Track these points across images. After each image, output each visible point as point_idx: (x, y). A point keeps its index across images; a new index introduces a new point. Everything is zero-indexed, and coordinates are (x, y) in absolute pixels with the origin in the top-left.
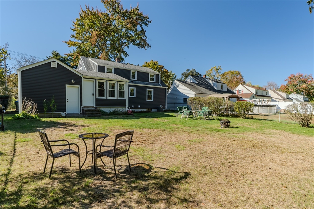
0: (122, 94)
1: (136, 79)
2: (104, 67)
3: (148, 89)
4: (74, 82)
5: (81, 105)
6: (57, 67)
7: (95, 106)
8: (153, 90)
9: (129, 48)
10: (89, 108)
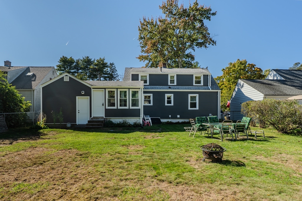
0: (135, 103)
1: (175, 84)
2: (138, 75)
3: (190, 95)
4: (84, 93)
5: (91, 116)
6: (69, 81)
7: (104, 117)
8: (198, 95)
9: (194, 51)
10: (98, 119)
